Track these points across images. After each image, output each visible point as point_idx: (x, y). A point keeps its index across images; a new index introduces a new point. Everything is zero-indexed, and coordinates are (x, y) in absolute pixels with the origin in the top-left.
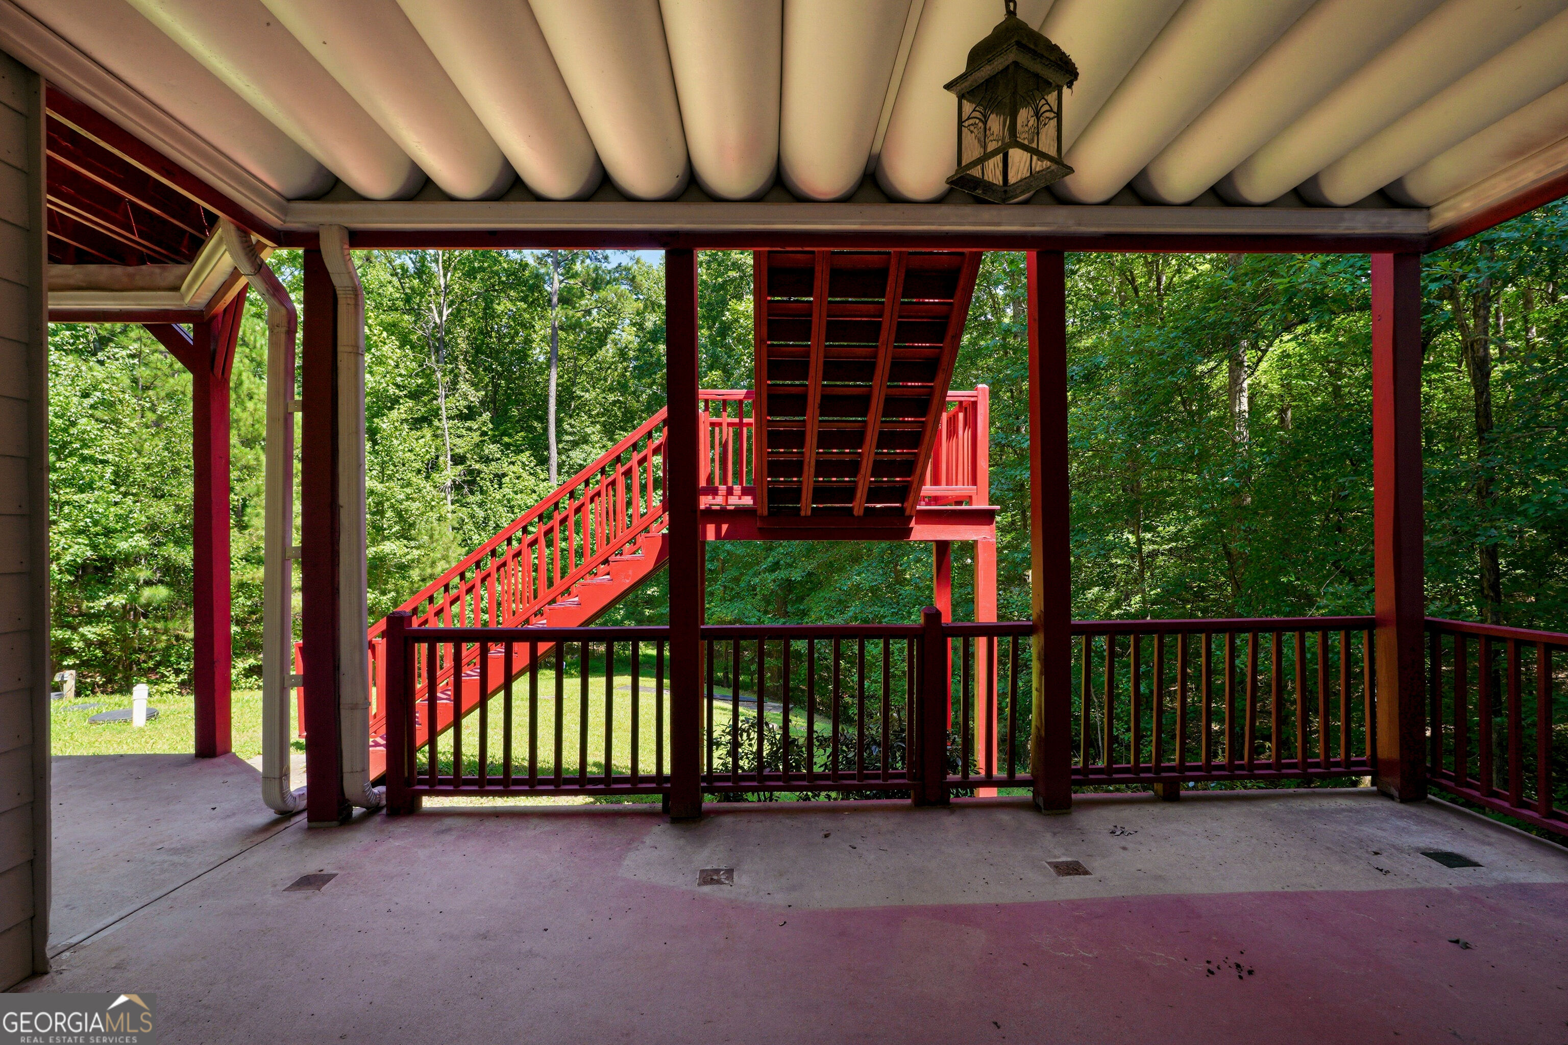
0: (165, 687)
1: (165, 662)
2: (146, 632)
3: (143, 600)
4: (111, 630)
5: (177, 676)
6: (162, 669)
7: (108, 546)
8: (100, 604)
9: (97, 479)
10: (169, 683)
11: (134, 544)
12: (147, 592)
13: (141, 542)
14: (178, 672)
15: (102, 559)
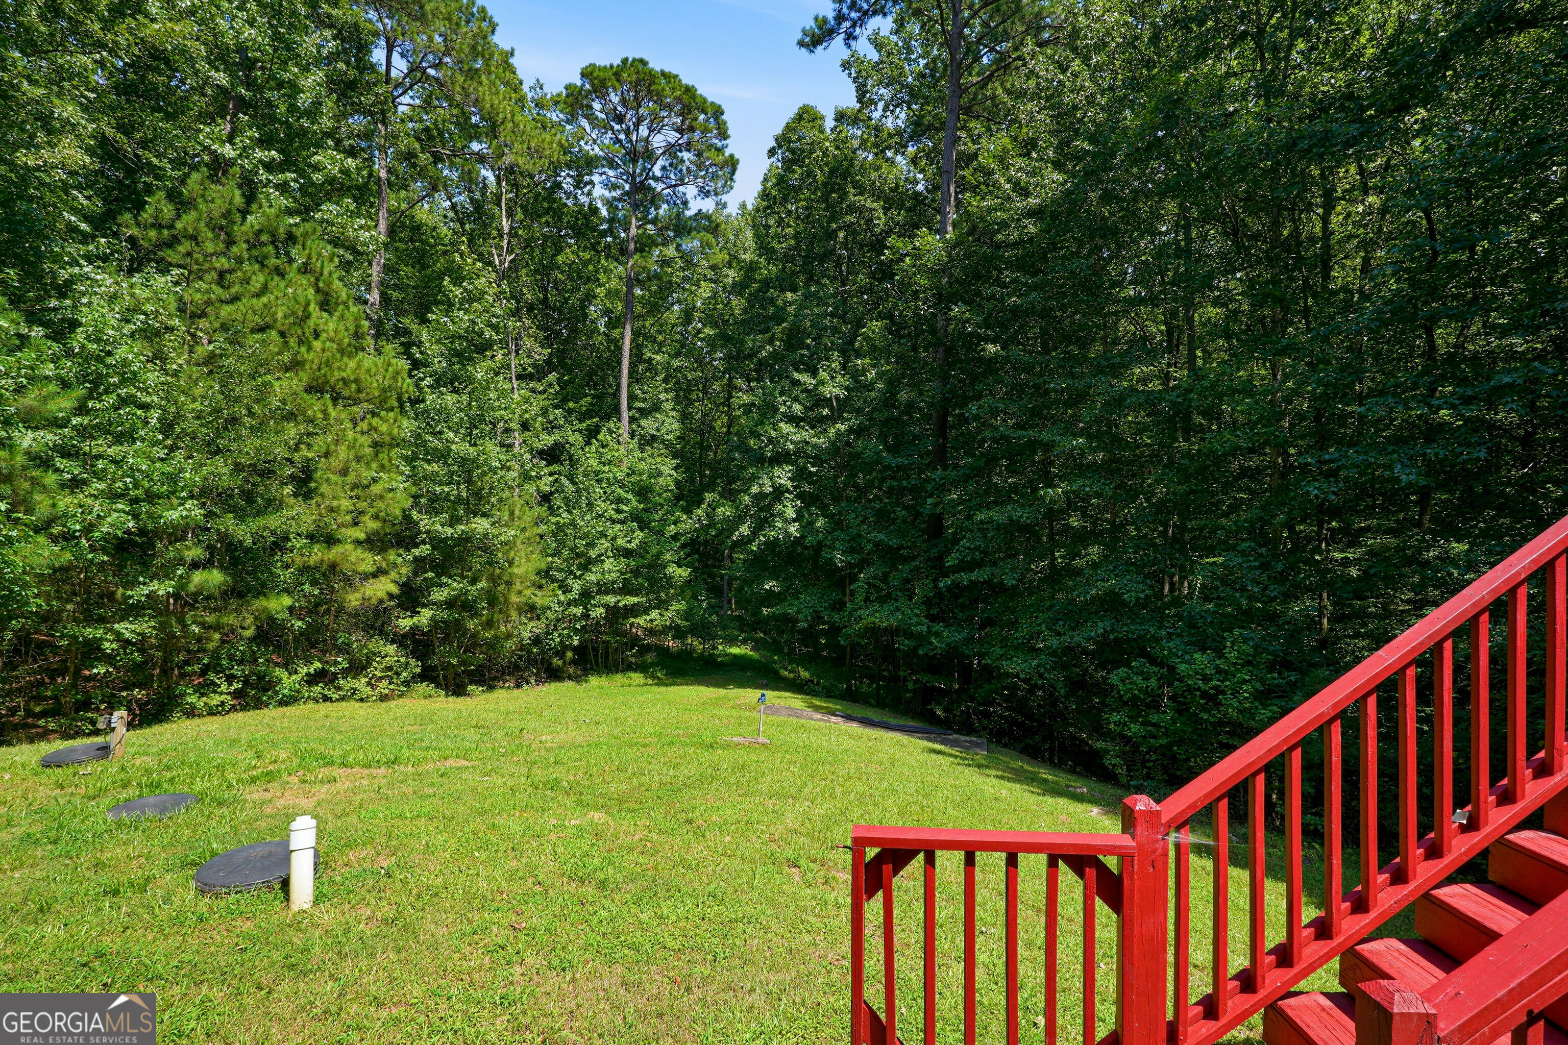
0: (215, 700)
1: (214, 666)
2: (196, 629)
3: (192, 588)
4: (154, 628)
5: (230, 684)
6: (212, 676)
7: (150, 515)
8: (139, 593)
9: (140, 425)
10: (221, 693)
11: (185, 513)
12: (198, 577)
13: (194, 511)
14: (230, 679)
15: (142, 532)
